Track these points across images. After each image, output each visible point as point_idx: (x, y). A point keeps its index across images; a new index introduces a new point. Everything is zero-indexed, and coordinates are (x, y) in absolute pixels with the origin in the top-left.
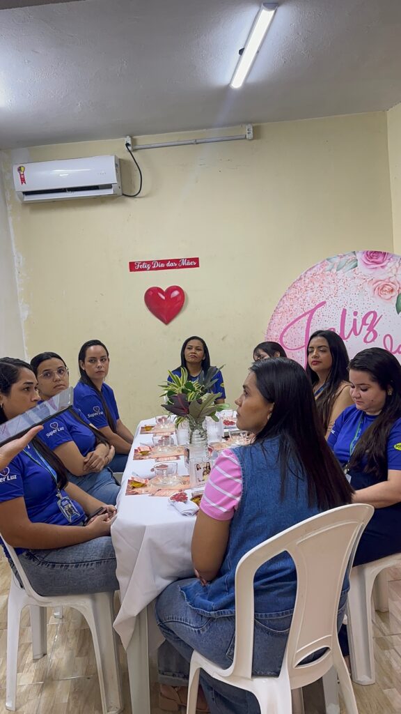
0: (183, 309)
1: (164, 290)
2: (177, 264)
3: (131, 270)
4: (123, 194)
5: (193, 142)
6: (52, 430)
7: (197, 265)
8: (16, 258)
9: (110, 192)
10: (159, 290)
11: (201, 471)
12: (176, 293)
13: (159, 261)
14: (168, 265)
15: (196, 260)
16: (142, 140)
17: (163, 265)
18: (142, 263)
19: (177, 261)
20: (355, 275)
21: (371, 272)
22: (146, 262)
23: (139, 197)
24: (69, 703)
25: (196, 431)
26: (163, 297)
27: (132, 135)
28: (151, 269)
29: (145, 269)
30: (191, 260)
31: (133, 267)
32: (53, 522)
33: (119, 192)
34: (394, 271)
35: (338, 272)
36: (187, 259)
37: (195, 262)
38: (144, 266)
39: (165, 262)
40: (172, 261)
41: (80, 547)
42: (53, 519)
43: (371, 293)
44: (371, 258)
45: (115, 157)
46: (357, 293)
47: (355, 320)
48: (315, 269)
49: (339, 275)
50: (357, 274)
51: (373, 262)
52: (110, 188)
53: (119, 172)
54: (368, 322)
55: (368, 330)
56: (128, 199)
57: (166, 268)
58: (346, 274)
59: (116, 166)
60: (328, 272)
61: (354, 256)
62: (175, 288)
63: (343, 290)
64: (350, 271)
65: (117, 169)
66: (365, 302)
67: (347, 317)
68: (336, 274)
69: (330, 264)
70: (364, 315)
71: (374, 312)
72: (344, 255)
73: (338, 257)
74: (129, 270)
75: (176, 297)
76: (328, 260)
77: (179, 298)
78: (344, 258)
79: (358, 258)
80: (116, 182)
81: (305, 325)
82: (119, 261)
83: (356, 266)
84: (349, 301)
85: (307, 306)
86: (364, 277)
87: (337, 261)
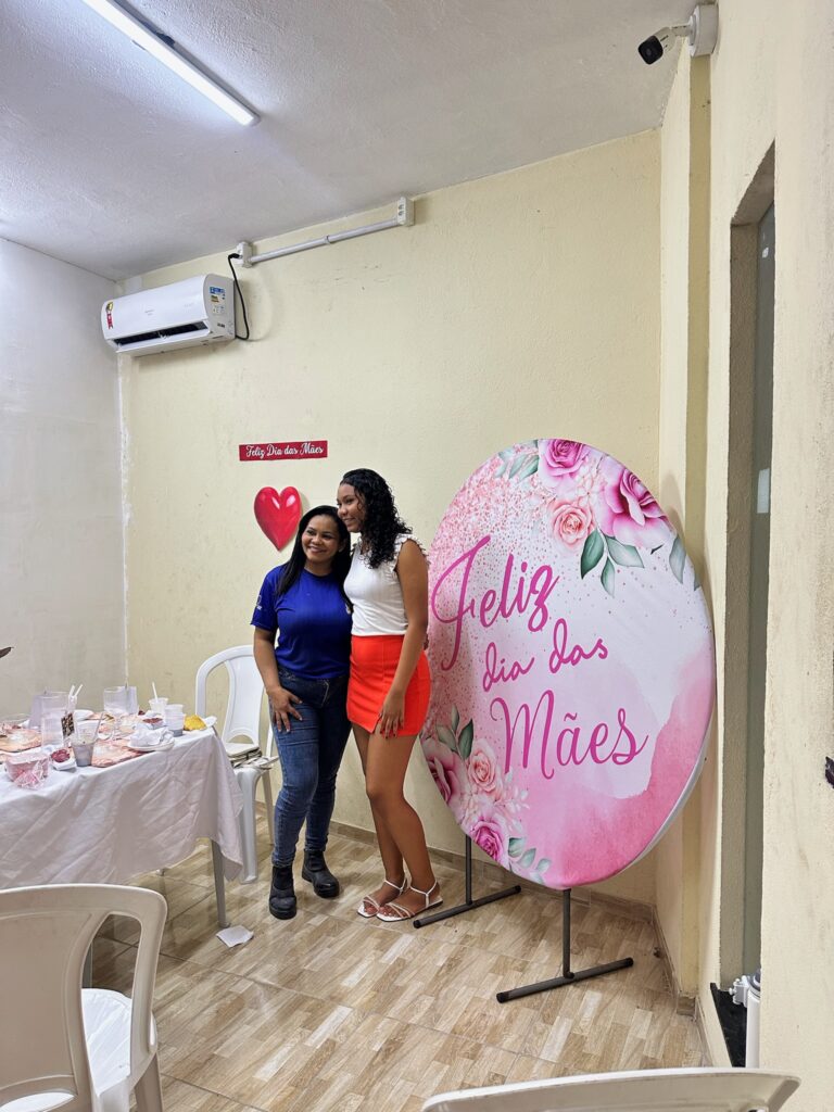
1: (279, 492)
2: (297, 451)
3: (241, 459)
5: (323, 240)
7: (324, 455)
9: (205, 334)
10: (273, 492)
12: (292, 500)
13: (275, 445)
14: (288, 451)
15: (324, 444)
16: (265, 246)
17: (279, 453)
18: (256, 446)
19: (298, 445)
20: (532, 489)
21: (554, 484)
22: (260, 445)
26: (278, 505)
28: (266, 458)
29: (257, 458)
30: (316, 444)
34: (588, 483)
35: (512, 479)
36: (312, 443)
37: (320, 449)
38: (255, 453)
39: (282, 446)
40: (292, 445)
43: (550, 528)
44: (559, 455)
45: (209, 278)
46: (531, 525)
47: (522, 580)
48: (483, 471)
49: (512, 486)
50: (535, 487)
51: (559, 463)
52: (205, 328)
53: (226, 301)
54: (539, 587)
55: (536, 604)
56: (244, 344)
57: (284, 457)
58: (521, 484)
59: (214, 292)
60: (498, 479)
61: (535, 449)
62: (291, 491)
63: (514, 515)
64: (526, 480)
65: (220, 297)
66: (540, 546)
67: (513, 572)
68: (508, 484)
69: (502, 462)
70: (534, 572)
71: (548, 569)
72: (522, 448)
73: (513, 451)
74: (238, 458)
75: (292, 506)
76: (500, 455)
77: (295, 509)
78: (521, 453)
79: (540, 454)
80: (206, 317)
81: (462, 578)
82: (229, 443)
83: (535, 470)
84: (519, 541)
85: (467, 542)
86: (544, 494)
87: (511, 459)
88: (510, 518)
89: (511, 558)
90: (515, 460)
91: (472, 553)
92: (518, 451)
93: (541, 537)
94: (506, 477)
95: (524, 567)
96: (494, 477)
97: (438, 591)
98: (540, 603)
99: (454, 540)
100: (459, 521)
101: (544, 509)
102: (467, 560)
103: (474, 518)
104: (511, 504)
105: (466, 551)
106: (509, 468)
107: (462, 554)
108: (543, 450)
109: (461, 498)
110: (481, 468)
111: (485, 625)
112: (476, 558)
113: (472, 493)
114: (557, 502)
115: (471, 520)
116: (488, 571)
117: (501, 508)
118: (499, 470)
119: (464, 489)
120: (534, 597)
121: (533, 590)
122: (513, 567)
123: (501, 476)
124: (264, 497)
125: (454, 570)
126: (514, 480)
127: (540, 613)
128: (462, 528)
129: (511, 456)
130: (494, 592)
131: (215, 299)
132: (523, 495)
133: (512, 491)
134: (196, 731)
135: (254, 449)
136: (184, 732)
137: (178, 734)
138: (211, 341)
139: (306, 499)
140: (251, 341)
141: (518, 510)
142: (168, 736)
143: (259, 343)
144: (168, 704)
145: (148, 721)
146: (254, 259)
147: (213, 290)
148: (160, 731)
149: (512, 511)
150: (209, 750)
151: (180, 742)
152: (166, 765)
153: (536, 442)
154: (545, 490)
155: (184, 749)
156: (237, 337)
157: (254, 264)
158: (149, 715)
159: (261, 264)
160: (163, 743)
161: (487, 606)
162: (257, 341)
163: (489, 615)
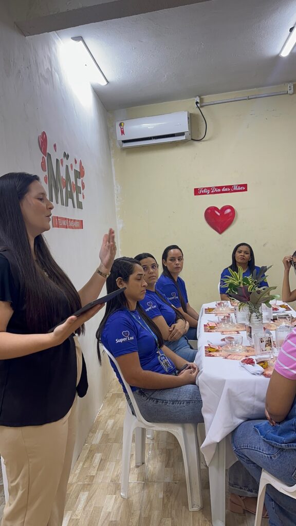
0: (233, 223)
1: (220, 208)
2: (230, 189)
3: (195, 195)
4: (192, 139)
5: (246, 98)
6: (149, 307)
7: (246, 190)
8: (115, 187)
9: (183, 138)
10: (216, 208)
11: (264, 343)
12: (228, 211)
13: (216, 187)
14: (223, 190)
15: (245, 186)
16: (207, 99)
17: (219, 190)
18: (204, 188)
19: (230, 187)
22: (206, 188)
23: (204, 141)
24: (163, 498)
25: (254, 314)
26: (219, 214)
27: (200, 95)
28: (210, 193)
29: (206, 194)
30: (241, 186)
31: (197, 192)
32: (156, 371)
33: (190, 138)
36: (238, 185)
37: (244, 188)
38: (205, 191)
39: (221, 188)
40: (226, 187)
41: (175, 390)
42: (156, 369)
52: (184, 135)
57: (221, 192)
62: (228, 207)
75: (228, 214)
82: (187, 188)
124: (210, 211)
135: (202, 190)
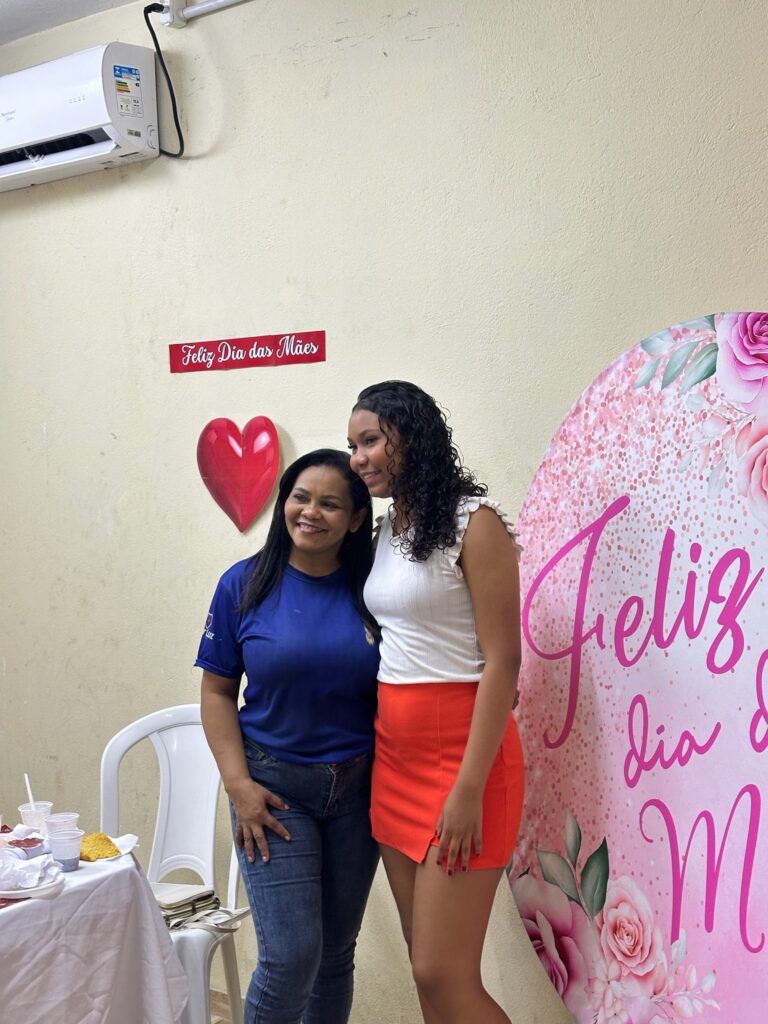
1: (241, 426)
2: (270, 351)
3: (173, 370)
7: (320, 357)
9: (106, 151)
12: (264, 439)
13: (233, 342)
14: (255, 353)
15: (318, 338)
17: (240, 355)
18: (198, 345)
20: (706, 406)
21: (749, 395)
22: (205, 344)
26: (239, 451)
28: (216, 366)
30: (305, 337)
35: (667, 391)
37: (313, 347)
40: (263, 341)
43: (742, 479)
44: (755, 341)
45: (112, 49)
46: (706, 473)
47: (692, 576)
48: (612, 376)
49: (667, 401)
50: (713, 403)
51: (757, 356)
52: (106, 138)
53: (143, 89)
54: (725, 590)
55: (720, 621)
56: (174, 164)
57: (248, 363)
58: (684, 398)
59: (120, 74)
60: (640, 391)
61: (710, 333)
62: (262, 425)
63: (673, 457)
64: (695, 390)
65: (130, 82)
66: (725, 512)
67: (675, 562)
68: (661, 399)
69: (648, 359)
70: (715, 562)
71: (742, 555)
72: (685, 330)
73: (670, 337)
74: (168, 367)
75: (263, 452)
76: (644, 345)
77: (270, 456)
78: (683, 340)
79: (719, 340)
80: (109, 120)
81: (578, 575)
82: (151, 342)
83: (712, 371)
84: (684, 506)
85: (586, 506)
86: (728, 415)
87: (666, 352)
88: (666, 463)
89: (670, 536)
90: (673, 354)
91: (596, 528)
92: (677, 337)
93: (726, 494)
94: (656, 385)
95: (696, 552)
96: (632, 385)
97: (535, 600)
98: (728, 620)
99: (562, 505)
100: (570, 470)
101: (731, 444)
102: (586, 541)
103: (598, 464)
104: (668, 435)
105: (585, 524)
106: (661, 370)
107: (577, 531)
108: (726, 334)
109: (573, 428)
110: (608, 371)
111: (625, 663)
112: (604, 537)
113: (593, 417)
114: (754, 429)
115: (592, 468)
116: (627, 562)
117: (649, 444)
118: (642, 373)
119: (578, 410)
120: (716, 609)
121: (713, 595)
122: (674, 554)
123: (647, 386)
124: (213, 436)
125: (562, 561)
126: (671, 391)
127: (728, 640)
128: (575, 482)
129: (664, 346)
130: (639, 601)
131: (122, 87)
132: (690, 419)
133: (668, 411)
134: (101, 862)
135: (195, 351)
136: (81, 863)
137: (71, 866)
138: (118, 161)
139: (288, 438)
140: (188, 158)
141: (678, 446)
142: (54, 870)
143: (202, 163)
144: (54, 811)
145: (17, 843)
146: (190, 11)
147: (119, 71)
148: (38, 861)
149: (669, 449)
150: (125, 895)
151: (74, 881)
152: (50, 923)
153: (711, 319)
154: (731, 409)
155: (83, 893)
156: (162, 152)
157: (190, 21)
158: (19, 831)
159: (200, 20)
160: (46, 884)
161: (627, 626)
162: (198, 157)
163: (632, 644)
